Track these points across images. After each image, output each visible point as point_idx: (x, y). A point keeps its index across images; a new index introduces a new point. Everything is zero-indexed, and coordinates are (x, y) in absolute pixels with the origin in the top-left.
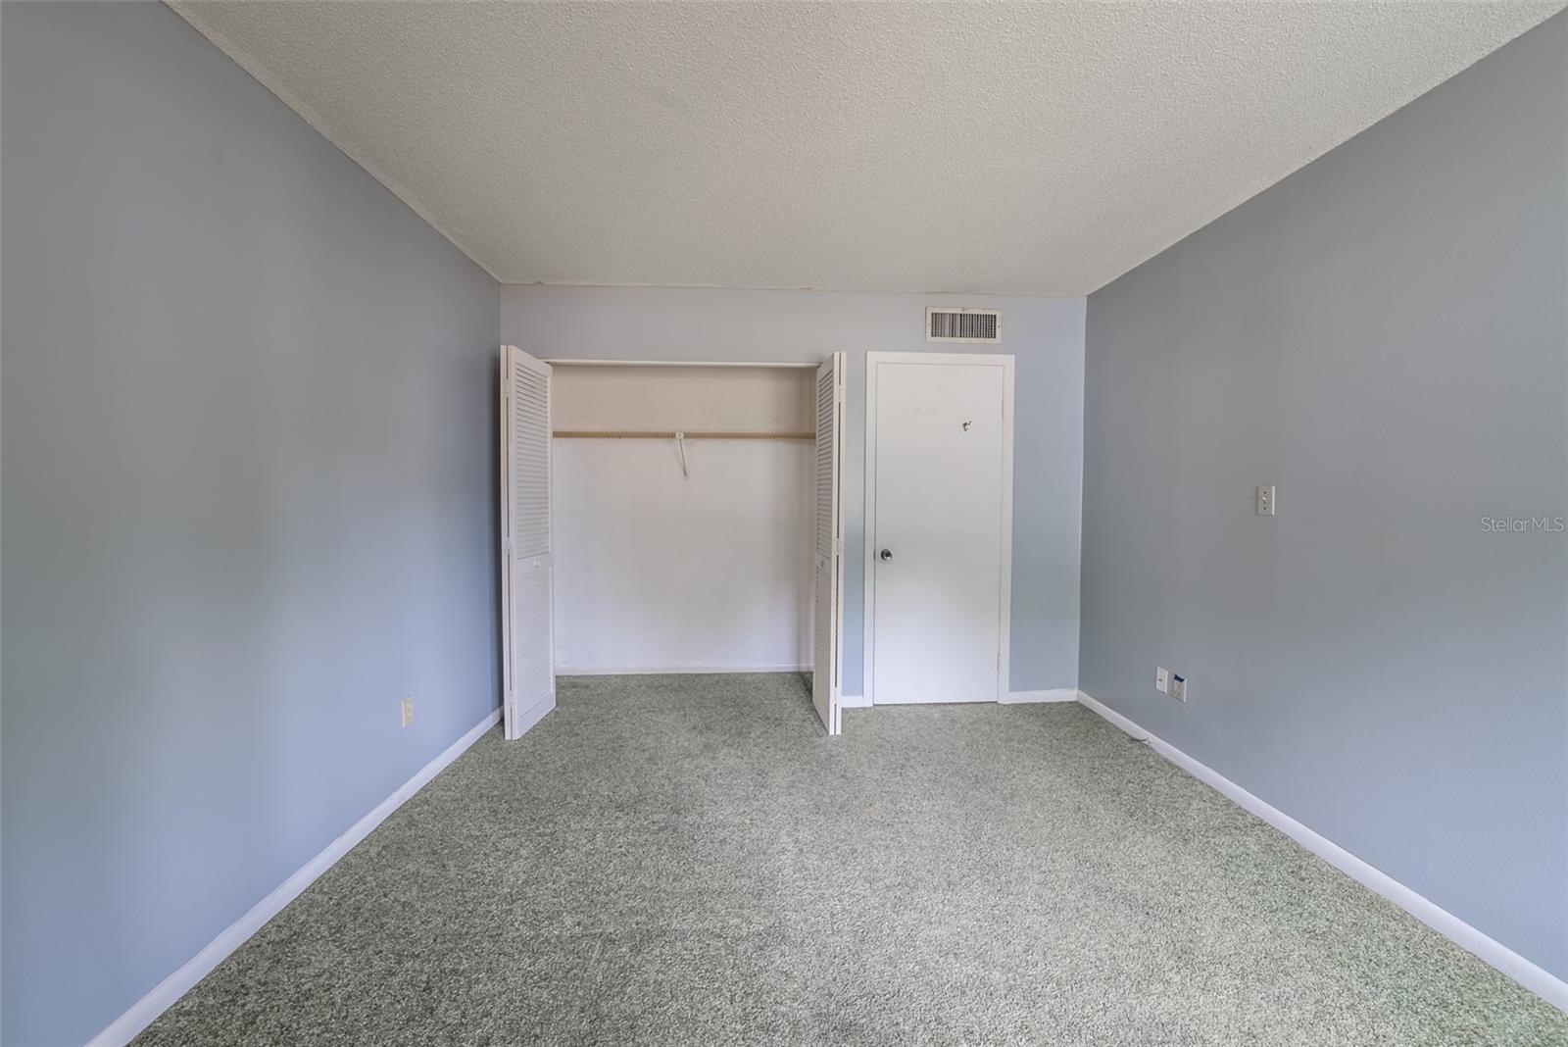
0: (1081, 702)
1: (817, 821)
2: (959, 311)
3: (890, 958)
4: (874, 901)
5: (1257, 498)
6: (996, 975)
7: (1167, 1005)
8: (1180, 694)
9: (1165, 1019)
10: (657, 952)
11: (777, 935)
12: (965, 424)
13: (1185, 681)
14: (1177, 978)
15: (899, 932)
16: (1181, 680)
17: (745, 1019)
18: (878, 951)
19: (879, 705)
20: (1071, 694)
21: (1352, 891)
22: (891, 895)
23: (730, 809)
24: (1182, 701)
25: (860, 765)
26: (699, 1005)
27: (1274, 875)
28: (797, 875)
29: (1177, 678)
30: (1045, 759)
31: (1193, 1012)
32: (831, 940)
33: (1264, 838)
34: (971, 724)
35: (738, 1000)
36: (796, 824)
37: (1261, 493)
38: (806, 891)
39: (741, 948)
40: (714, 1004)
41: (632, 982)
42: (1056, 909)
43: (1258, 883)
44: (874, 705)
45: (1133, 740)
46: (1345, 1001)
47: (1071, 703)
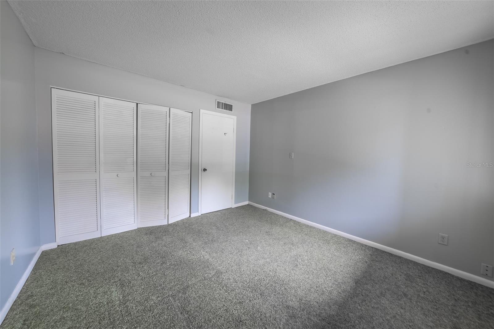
0: (250, 204)
1: (208, 246)
2: (224, 102)
3: (247, 266)
4: (236, 257)
5: (290, 155)
6: (268, 260)
7: (295, 252)
8: (274, 197)
9: (296, 254)
10: (191, 291)
11: (219, 273)
12: (225, 134)
13: (275, 195)
14: (294, 248)
15: (245, 261)
16: (274, 194)
17: (226, 292)
18: (244, 266)
19: (203, 214)
20: (246, 203)
21: (307, 226)
22: (238, 254)
23: (181, 252)
24: (274, 199)
25: (209, 230)
26: (213, 295)
27: (297, 227)
28: (213, 259)
29: (273, 194)
30: (249, 218)
31: (299, 252)
32: (232, 268)
33: (293, 222)
34: (229, 214)
35: (222, 289)
36: (203, 248)
37: (291, 154)
38: (218, 262)
39: (213, 279)
40: (217, 293)
41: (190, 300)
42: (270, 245)
43: (296, 229)
44: (201, 214)
45: (264, 210)
46: (314, 242)
47: (247, 205)
